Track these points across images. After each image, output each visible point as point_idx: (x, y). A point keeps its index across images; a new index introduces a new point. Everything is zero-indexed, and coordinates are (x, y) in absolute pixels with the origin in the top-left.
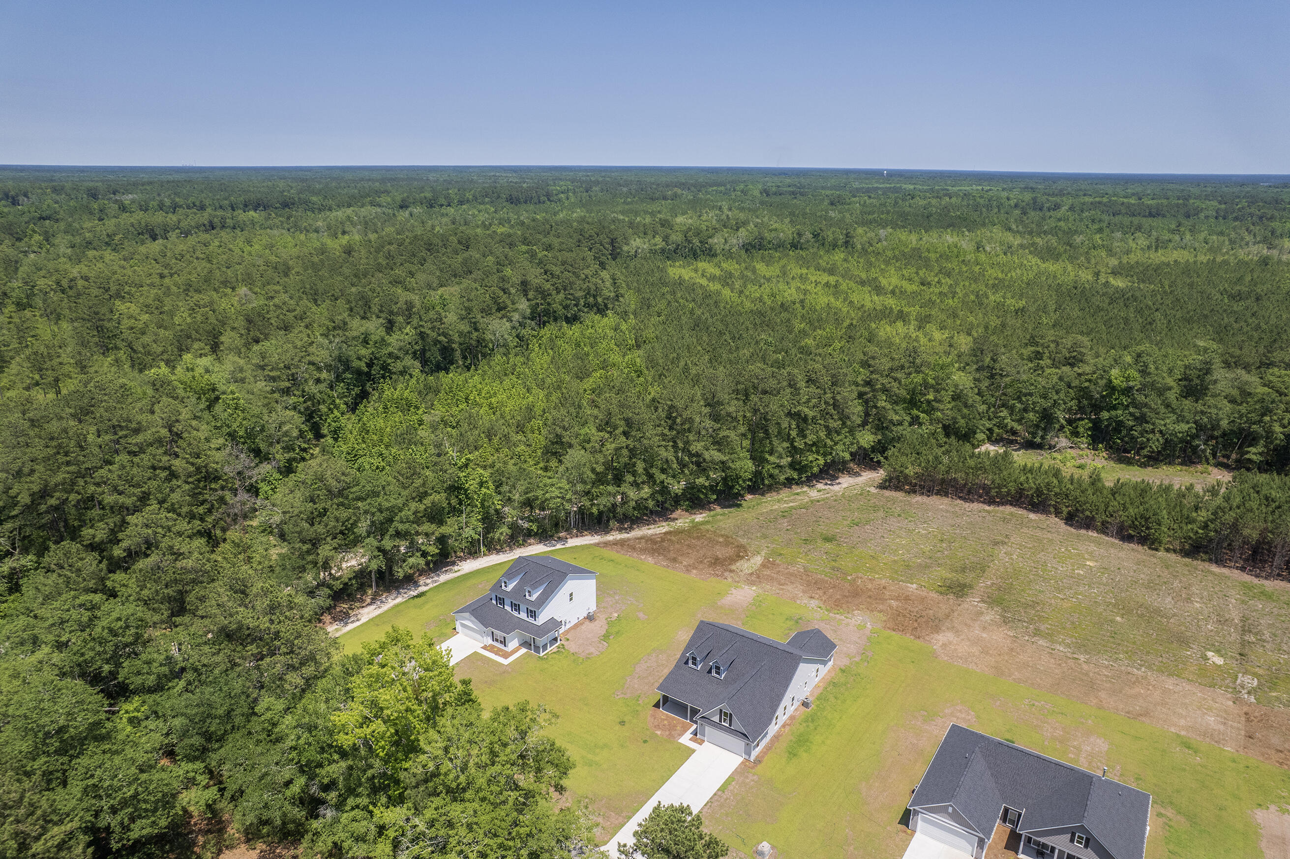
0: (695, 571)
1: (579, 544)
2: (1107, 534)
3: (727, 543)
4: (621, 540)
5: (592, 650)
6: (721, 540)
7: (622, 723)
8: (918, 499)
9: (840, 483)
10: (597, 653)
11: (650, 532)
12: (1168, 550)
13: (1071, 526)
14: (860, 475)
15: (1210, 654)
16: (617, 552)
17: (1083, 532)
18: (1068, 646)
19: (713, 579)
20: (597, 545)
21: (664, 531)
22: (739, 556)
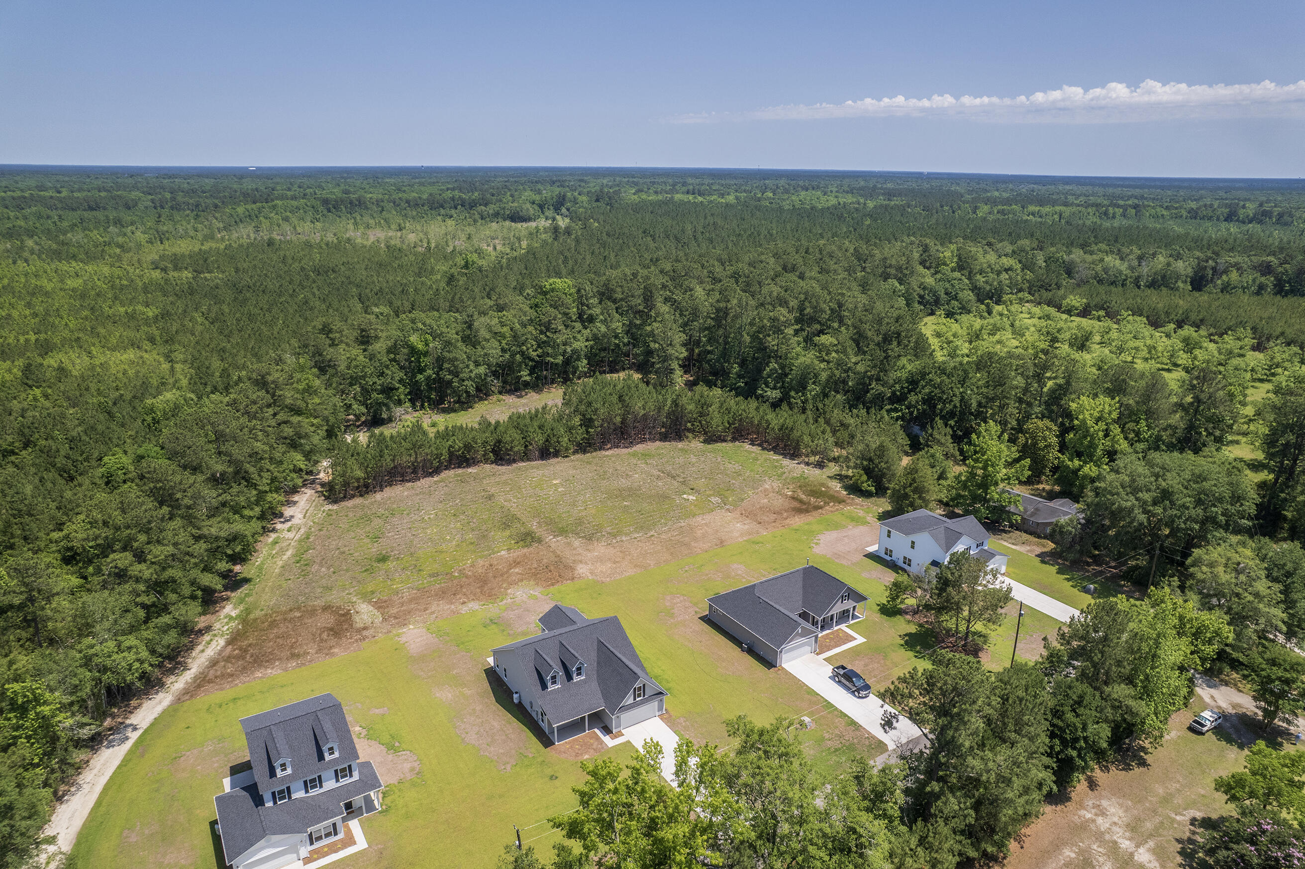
0: (336, 650)
1: (155, 715)
2: (529, 460)
3: (312, 612)
4: (195, 678)
5: (407, 766)
6: (298, 614)
7: (553, 778)
8: (378, 496)
9: (292, 517)
10: (416, 764)
11: (211, 652)
12: (574, 453)
13: (502, 465)
14: (295, 503)
15: (685, 496)
16: (222, 689)
17: (515, 465)
18: (636, 531)
19: (364, 644)
20: (178, 700)
21: (222, 642)
22: (343, 615)
